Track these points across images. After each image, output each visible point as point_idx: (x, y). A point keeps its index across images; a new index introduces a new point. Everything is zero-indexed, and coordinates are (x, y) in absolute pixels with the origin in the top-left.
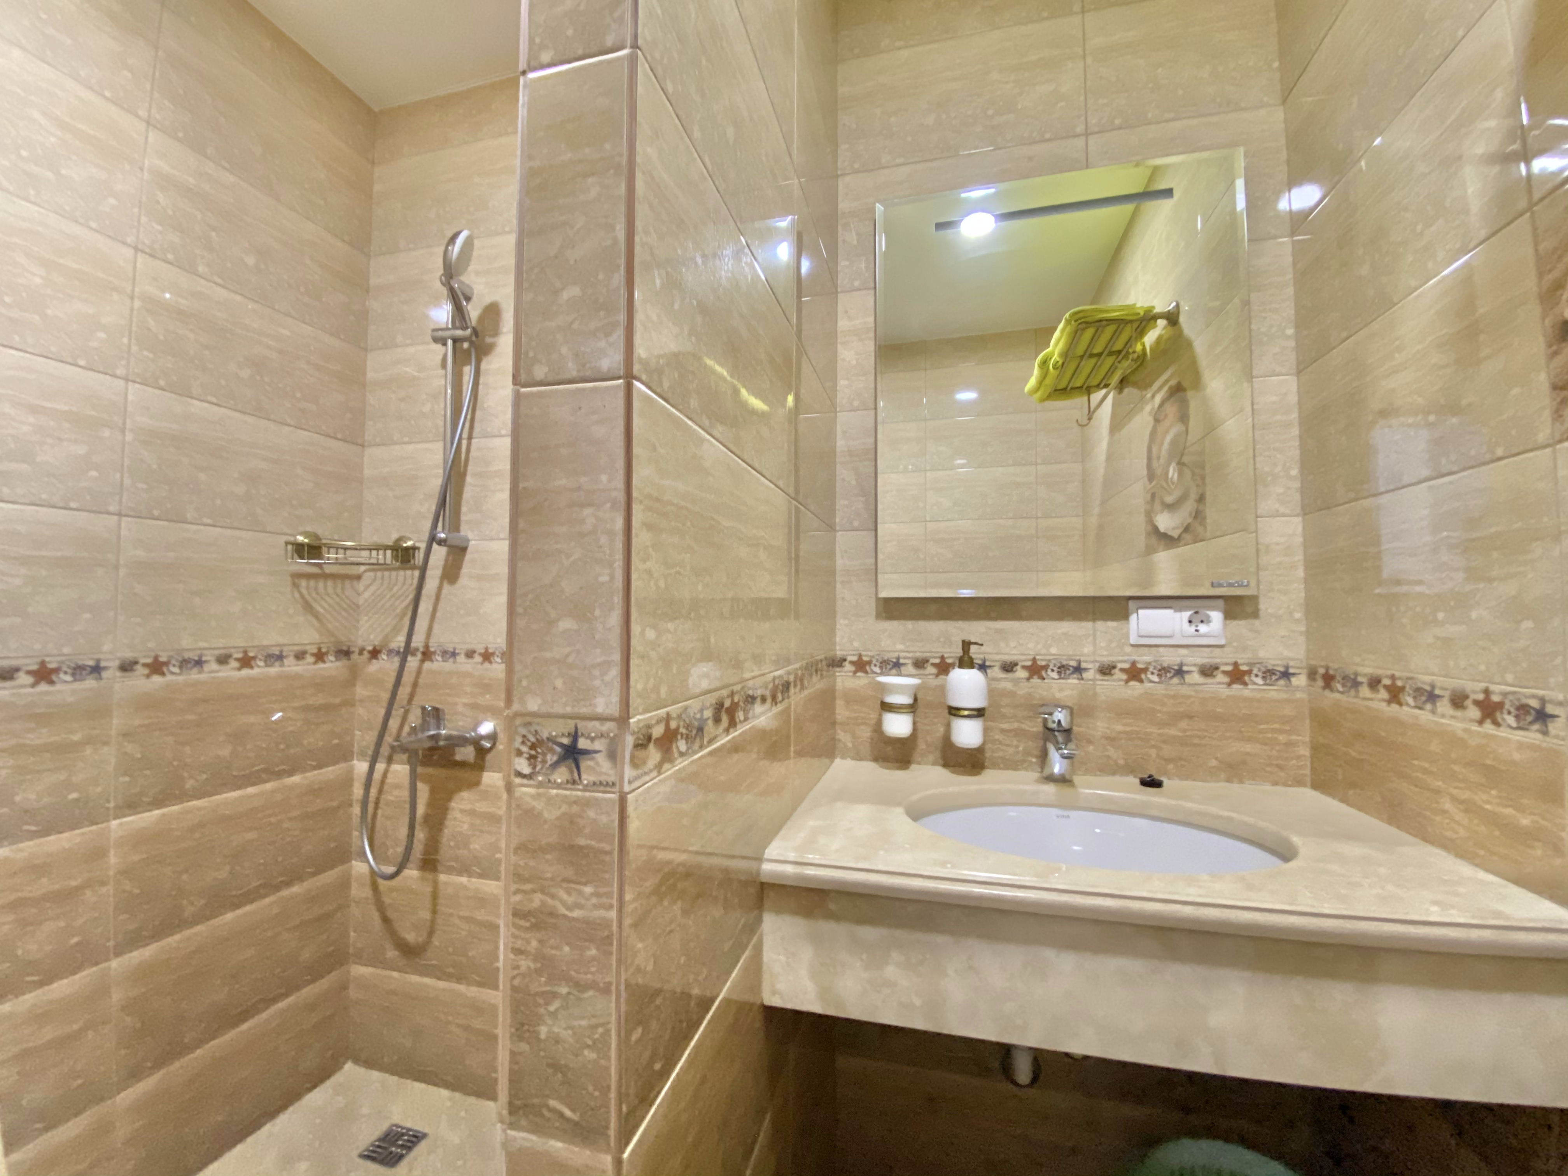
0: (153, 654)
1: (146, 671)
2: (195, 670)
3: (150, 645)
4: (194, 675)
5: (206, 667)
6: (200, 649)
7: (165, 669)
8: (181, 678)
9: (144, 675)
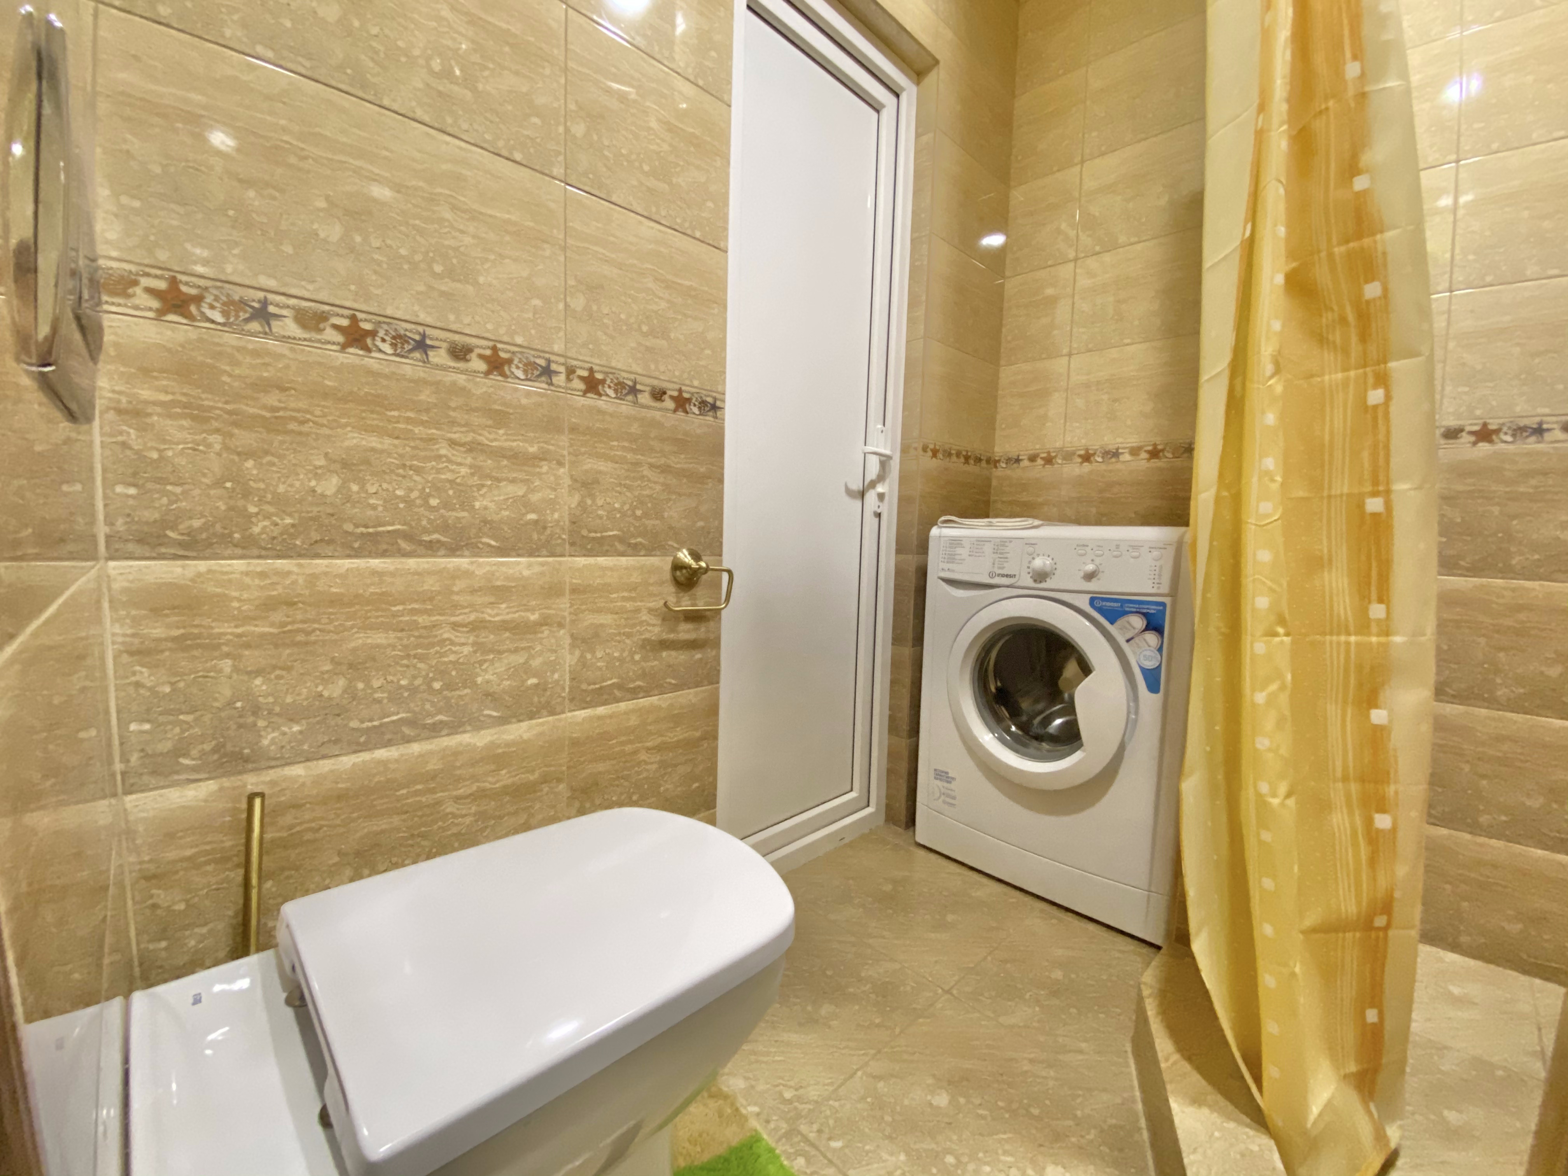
0: (1481, 421)
1: (1472, 439)
2: (1533, 439)
3: (1478, 412)
4: (1532, 444)
5: (1547, 436)
6: (1538, 415)
7: (1494, 437)
8: (1511, 447)
9: (1469, 442)
